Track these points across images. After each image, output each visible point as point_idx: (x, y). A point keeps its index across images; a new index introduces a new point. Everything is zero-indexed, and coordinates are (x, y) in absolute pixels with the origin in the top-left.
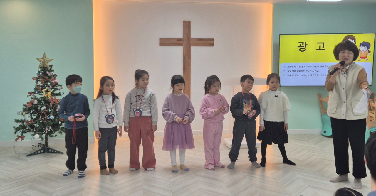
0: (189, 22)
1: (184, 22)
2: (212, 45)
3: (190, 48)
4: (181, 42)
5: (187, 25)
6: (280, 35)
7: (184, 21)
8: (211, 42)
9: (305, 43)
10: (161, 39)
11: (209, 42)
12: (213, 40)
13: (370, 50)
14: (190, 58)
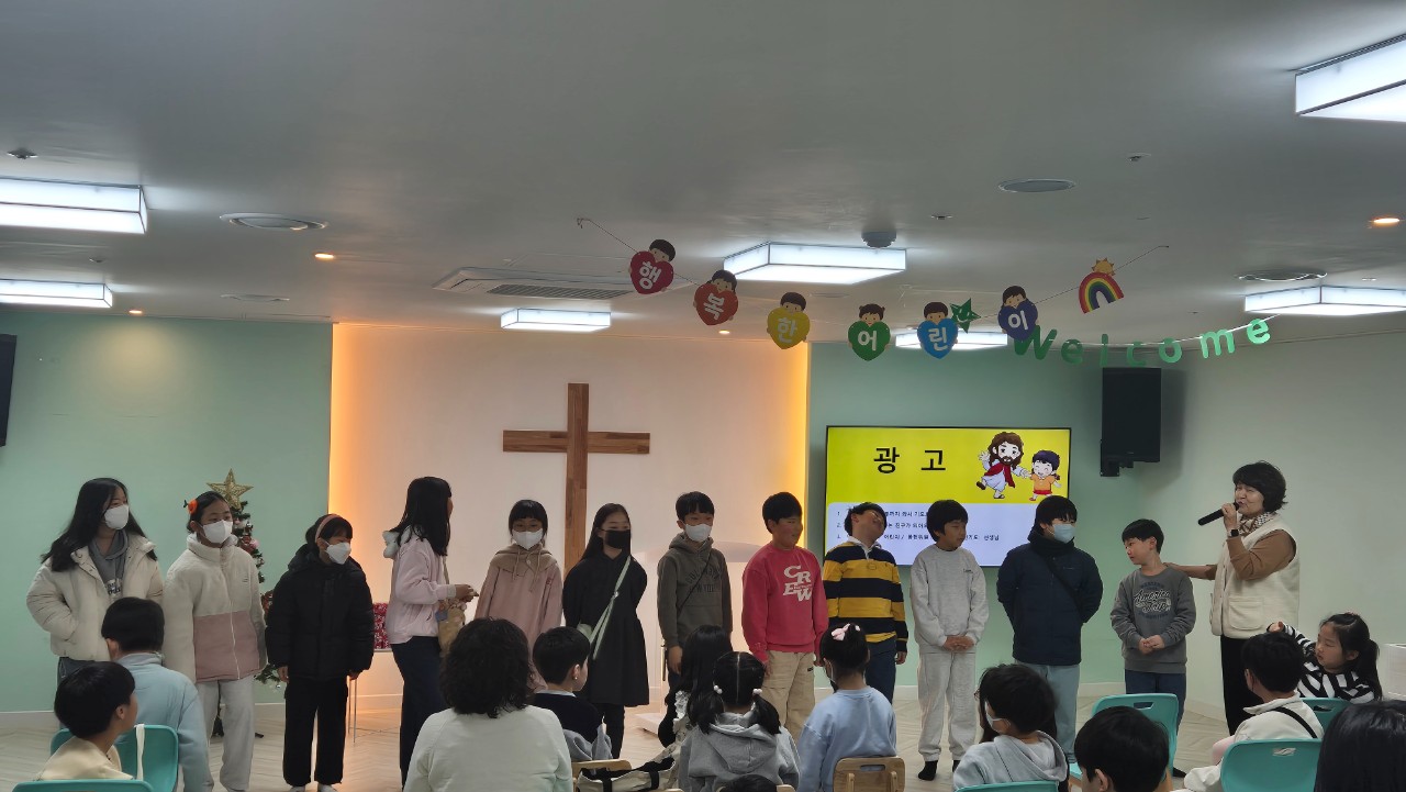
0: (585, 388)
1: (571, 387)
2: (644, 450)
3: (585, 458)
4: (560, 442)
5: (579, 397)
6: (828, 427)
7: (570, 385)
8: (643, 442)
9: (894, 449)
10: (507, 434)
11: (637, 444)
12: (647, 436)
13: (1058, 472)
14: (584, 486)
